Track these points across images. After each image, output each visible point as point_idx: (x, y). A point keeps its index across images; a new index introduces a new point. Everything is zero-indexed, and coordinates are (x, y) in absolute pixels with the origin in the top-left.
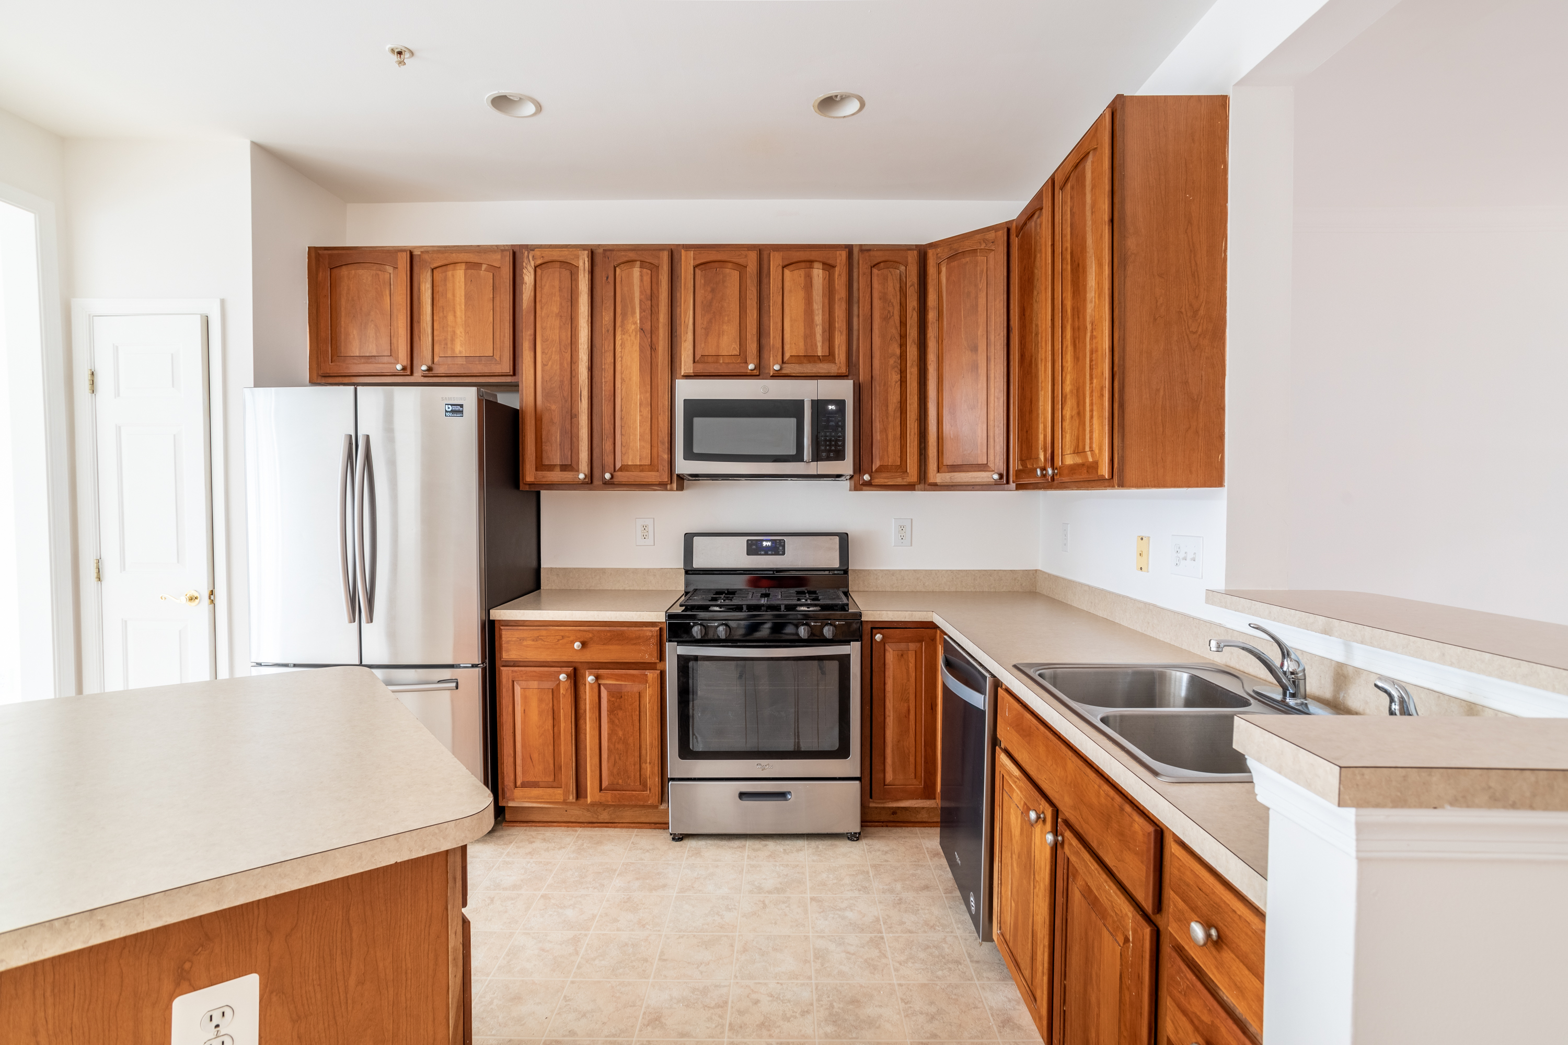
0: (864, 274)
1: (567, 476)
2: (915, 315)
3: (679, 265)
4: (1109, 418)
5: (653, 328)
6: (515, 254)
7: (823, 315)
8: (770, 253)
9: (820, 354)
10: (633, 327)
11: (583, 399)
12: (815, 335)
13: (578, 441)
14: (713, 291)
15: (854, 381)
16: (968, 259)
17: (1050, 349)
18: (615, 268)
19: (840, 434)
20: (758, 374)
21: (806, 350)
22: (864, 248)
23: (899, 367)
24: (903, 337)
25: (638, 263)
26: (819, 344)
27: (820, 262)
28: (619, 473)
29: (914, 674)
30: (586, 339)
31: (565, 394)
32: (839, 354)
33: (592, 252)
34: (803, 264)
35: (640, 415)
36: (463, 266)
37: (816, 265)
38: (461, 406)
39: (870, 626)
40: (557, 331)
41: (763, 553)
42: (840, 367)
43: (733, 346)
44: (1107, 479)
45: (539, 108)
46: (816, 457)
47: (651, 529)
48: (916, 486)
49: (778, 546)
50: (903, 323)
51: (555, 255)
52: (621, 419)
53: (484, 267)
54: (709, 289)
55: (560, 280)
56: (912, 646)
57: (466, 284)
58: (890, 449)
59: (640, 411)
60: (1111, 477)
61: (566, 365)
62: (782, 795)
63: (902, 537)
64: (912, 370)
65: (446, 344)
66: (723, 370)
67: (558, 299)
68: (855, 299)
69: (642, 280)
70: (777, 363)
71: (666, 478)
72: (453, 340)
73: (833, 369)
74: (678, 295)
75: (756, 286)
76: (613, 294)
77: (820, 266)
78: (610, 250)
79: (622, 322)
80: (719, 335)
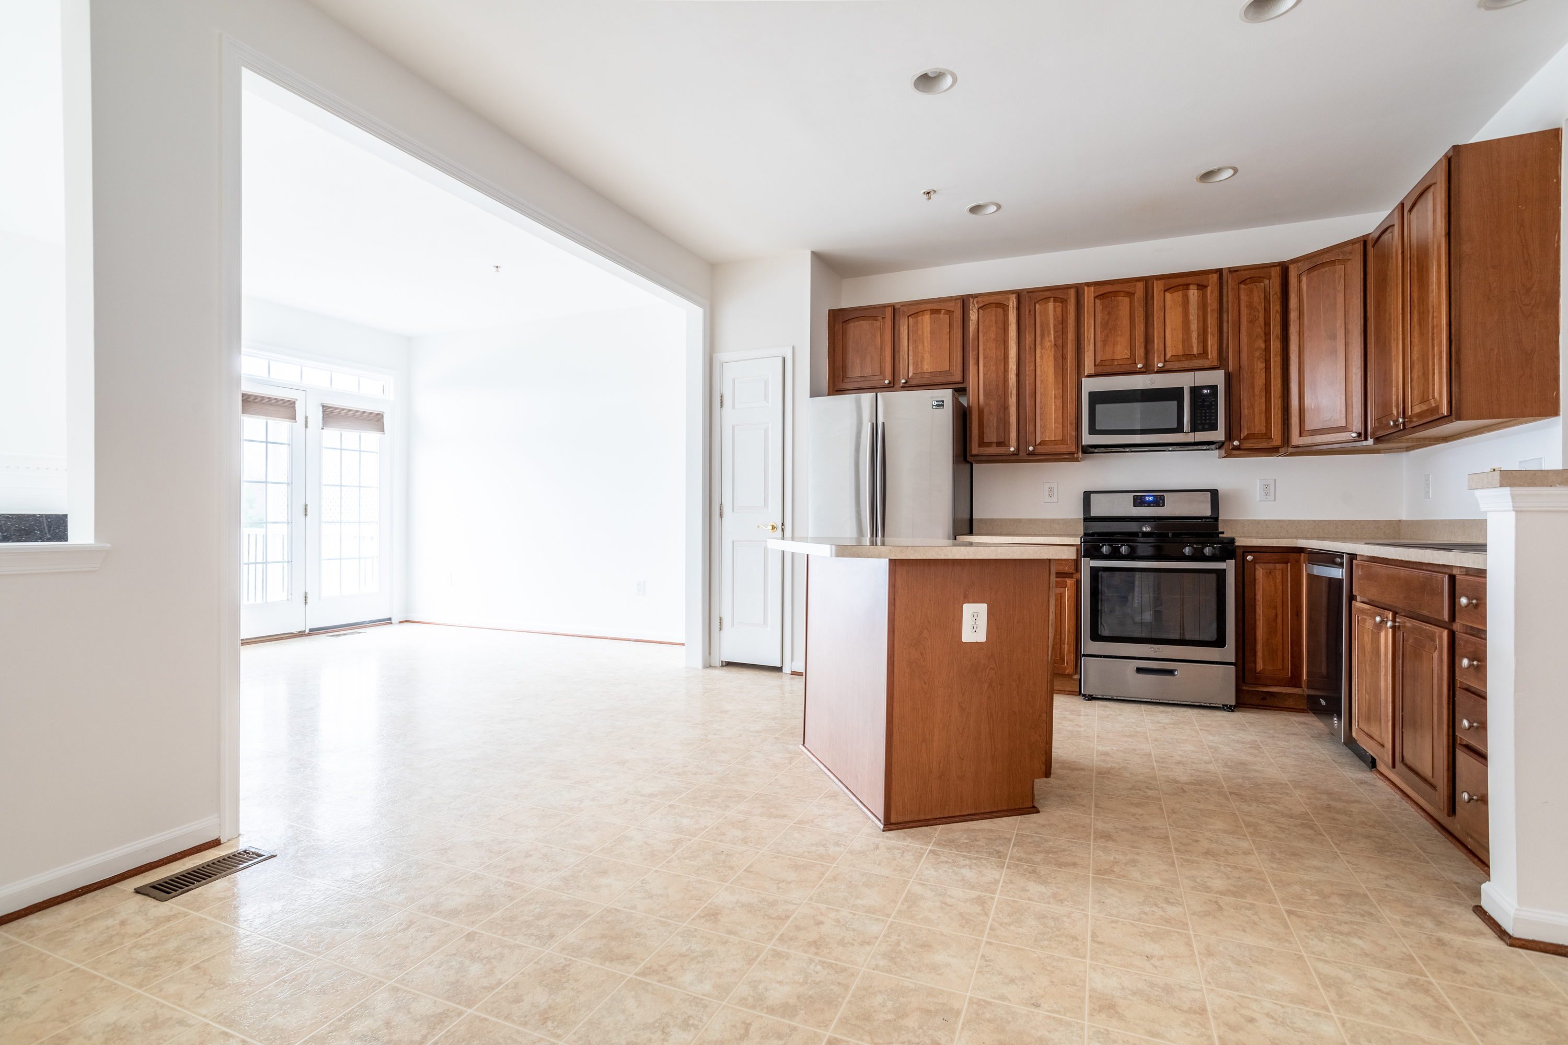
0: (1233, 289)
1: (1001, 450)
2: (1278, 317)
3: (1083, 297)
4: (1447, 372)
5: (1064, 344)
6: (964, 301)
7: (1198, 323)
8: (1153, 283)
9: (1195, 352)
10: (1049, 344)
11: (1012, 396)
12: (1191, 339)
13: (1009, 425)
14: (1109, 313)
15: (1225, 371)
16: (1327, 269)
17: (1401, 330)
18: (1035, 304)
19: (1213, 411)
20: (1147, 370)
21: (1184, 350)
22: (1232, 270)
23: (1264, 357)
24: (1267, 335)
25: (1052, 299)
26: (1195, 346)
27: (1195, 284)
28: (1039, 447)
29: (1281, 588)
30: (1015, 355)
31: (1000, 393)
32: (1211, 352)
33: (1019, 294)
34: (1181, 287)
35: (1055, 405)
36: (929, 312)
37: (1191, 287)
38: (943, 401)
39: (1242, 550)
40: (994, 351)
41: (1146, 505)
42: (1213, 362)
43: (1125, 352)
44: (1446, 416)
45: (999, 207)
46: (1194, 429)
47: (1055, 490)
48: (1280, 449)
49: (1159, 500)
50: (1267, 324)
51: (993, 299)
52: (1041, 409)
53: (943, 311)
54: (1106, 312)
55: (996, 315)
56: (1279, 566)
57: (931, 324)
58: (1256, 420)
59: (1055, 402)
60: (1449, 414)
61: (1001, 374)
62: (1171, 672)
63: (1266, 494)
64: (1276, 359)
65: (918, 365)
66: (1117, 370)
67: (995, 329)
68: (1225, 309)
69: (1055, 311)
70: (1160, 362)
71: (1073, 449)
72: (922, 362)
73: (1207, 363)
74: (1082, 319)
75: (1143, 306)
76: (1034, 322)
77: (1195, 287)
78: (1031, 292)
79: (1041, 341)
80: (1114, 344)
